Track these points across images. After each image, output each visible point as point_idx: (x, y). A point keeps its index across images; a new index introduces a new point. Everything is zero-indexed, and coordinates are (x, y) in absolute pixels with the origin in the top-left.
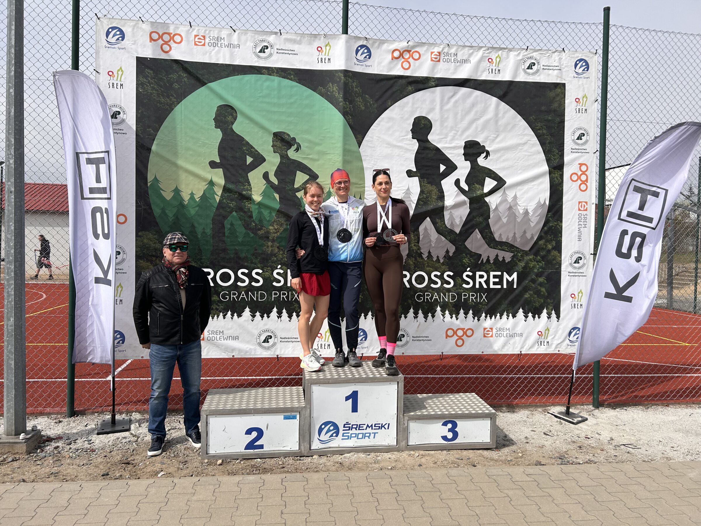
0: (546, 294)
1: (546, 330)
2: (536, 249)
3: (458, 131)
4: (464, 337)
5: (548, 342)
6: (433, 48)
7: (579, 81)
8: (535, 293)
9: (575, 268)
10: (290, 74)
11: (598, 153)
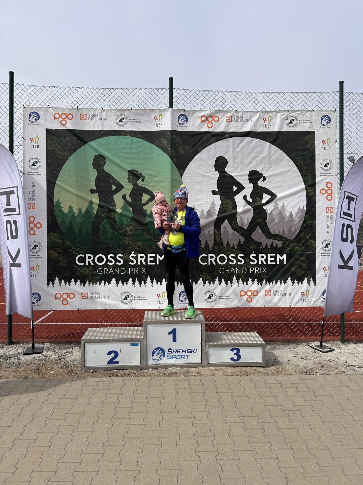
0: (306, 268)
1: (307, 292)
2: (298, 238)
3: (244, 165)
4: (252, 296)
5: (308, 299)
6: (227, 114)
7: (324, 129)
8: (298, 267)
9: (325, 250)
10: (138, 134)
11: (339, 175)
